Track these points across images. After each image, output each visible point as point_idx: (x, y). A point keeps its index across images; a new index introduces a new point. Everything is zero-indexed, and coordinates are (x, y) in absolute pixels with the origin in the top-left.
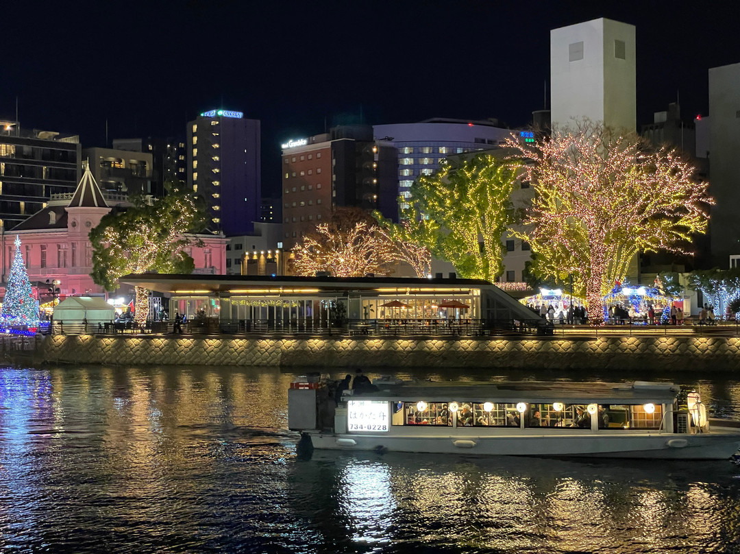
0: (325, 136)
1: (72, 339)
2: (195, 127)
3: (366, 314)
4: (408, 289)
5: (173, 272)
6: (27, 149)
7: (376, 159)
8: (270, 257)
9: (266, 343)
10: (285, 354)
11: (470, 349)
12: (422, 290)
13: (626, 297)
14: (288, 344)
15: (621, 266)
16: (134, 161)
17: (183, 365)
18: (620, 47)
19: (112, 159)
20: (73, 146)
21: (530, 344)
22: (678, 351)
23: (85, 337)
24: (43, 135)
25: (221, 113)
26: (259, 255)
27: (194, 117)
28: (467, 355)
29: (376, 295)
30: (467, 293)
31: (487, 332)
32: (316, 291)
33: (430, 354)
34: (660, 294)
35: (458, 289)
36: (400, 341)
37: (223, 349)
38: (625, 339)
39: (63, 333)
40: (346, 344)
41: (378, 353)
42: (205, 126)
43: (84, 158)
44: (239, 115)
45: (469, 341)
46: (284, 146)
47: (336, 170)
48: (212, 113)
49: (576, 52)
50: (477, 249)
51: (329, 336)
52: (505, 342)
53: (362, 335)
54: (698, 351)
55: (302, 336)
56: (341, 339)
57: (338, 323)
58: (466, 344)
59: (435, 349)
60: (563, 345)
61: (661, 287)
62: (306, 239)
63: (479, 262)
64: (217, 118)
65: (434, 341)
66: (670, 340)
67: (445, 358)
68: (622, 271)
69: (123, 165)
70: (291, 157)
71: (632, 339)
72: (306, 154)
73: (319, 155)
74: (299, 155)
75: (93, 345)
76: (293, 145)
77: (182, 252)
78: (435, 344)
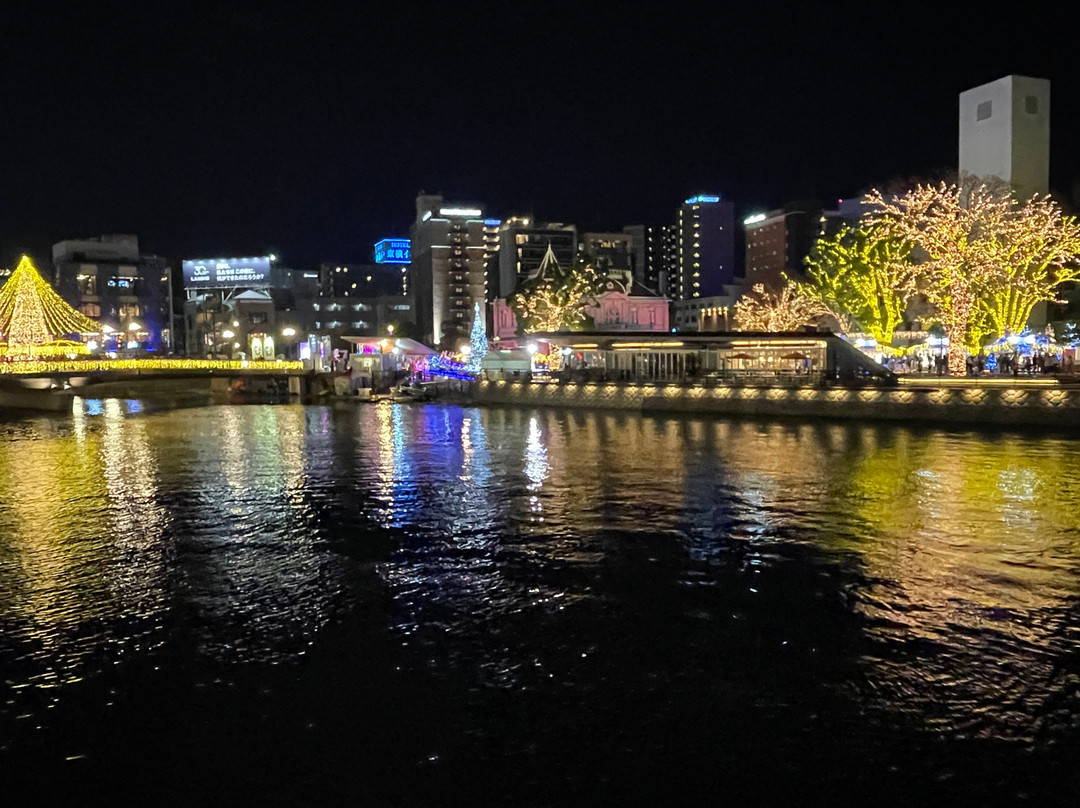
0: (779, 211)
1: (492, 384)
2: (681, 213)
3: (724, 365)
4: (759, 343)
5: (581, 329)
6: (537, 237)
7: (824, 227)
8: (720, 313)
9: (632, 390)
10: (646, 400)
11: (810, 398)
13: (1013, 345)
14: (649, 391)
15: (1020, 314)
16: (617, 242)
17: (568, 408)
18: (1031, 105)
19: (600, 241)
20: (570, 233)
21: (870, 395)
22: (1026, 404)
23: (502, 382)
24: (551, 226)
25: (701, 199)
26: (712, 312)
27: (680, 203)
28: (806, 403)
29: (731, 347)
30: (813, 345)
31: (828, 382)
32: (681, 344)
33: (772, 403)
34: (1050, 342)
35: (804, 342)
36: (745, 390)
37: (597, 393)
38: (969, 391)
39: (487, 379)
40: (697, 392)
41: (725, 401)
42: (689, 212)
43: (579, 242)
44: (717, 199)
45: (809, 391)
46: (747, 222)
47: (788, 239)
48: (694, 200)
49: (985, 111)
50: (874, 302)
51: (685, 385)
52: (844, 392)
53: (710, 385)
54: (1050, 405)
55: (661, 385)
56: (693, 388)
57: (692, 372)
58: (807, 393)
59: (776, 398)
60: (903, 396)
61: (1053, 335)
62: (744, 297)
63: (877, 314)
64: (697, 204)
65: (777, 390)
66: (1020, 392)
67: (784, 407)
68: (1022, 320)
69: (609, 245)
70: (752, 231)
71: (977, 391)
72: (770, 226)
73: (775, 227)
74: (756, 228)
75: (506, 388)
76: (755, 220)
77: (584, 313)
78: (777, 393)
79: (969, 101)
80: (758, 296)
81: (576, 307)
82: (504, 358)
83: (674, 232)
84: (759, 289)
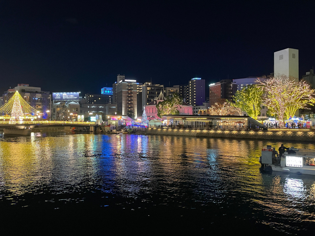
0: (219, 82)
1: (152, 129)
2: (190, 82)
3: (218, 124)
4: (229, 118)
5: (175, 114)
6: (153, 88)
7: (232, 87)
8: (204, 110)
9: (193, 131)
10: (197, 133)
11: (244, 133)
12: (232, 118)
13: (293, 120)
14: (198, 131)
15: (293, 112)
16: (175, 90)
17: (175, 135)
18: (294, 56)
19: (170, 90)
20: (162, 87)
21: (260, 133)
22: (303, 136)
23: (155, 128)
24: (157, 85)
25: (196, 78)
26: (202, 110)
27: (190, 80)
28: (243, 135)
29: (221, 120)
30: (244, 119)
31: (249, 129)
32: (206, 119)
33: (233, 134)
34: (303, 120)
35: (241, 118)
36: (226, 131)
37: (183, 132)
38: (288, 132)
39: (150, 127)
40: (212, 131)
41: (220, 134)
42: (193, 82)
43: (164, 90)
44: (200, 79)
45: (244, 132)
46: (210, 85)
47: (222, 90)
48: (194, 79)
49: (281, 57)
50: (252, 108)
51: (208, 129)
52: (253, 132)
53: (216, 129)
54: (310, 136)
55: (202, 129)
56: (211, 130)
57: (210, 126)
58: (243, 132)
59: (235, 133)
60: (270, 133)
61: (304, 118)
62: (212, 106)
63: (253, 112)
64: (195, 80)
65: (235, 131)
66: (301, 132)
67: (237, 136)
68: (293, 113)
69: (173, 91)
70: (211, 88)
71: (290, 132)
72: (215, 87)
73: (218, 87)
74: (213, 87)
75: (156, 130)
76: (212, 85)
77: (177, 110)
78: (235, 132)
79: (277, 54)
80: (216, 106)
81: (175, 108)
82: (155, 122)
83: (188, 87)
84: (216, 104)
